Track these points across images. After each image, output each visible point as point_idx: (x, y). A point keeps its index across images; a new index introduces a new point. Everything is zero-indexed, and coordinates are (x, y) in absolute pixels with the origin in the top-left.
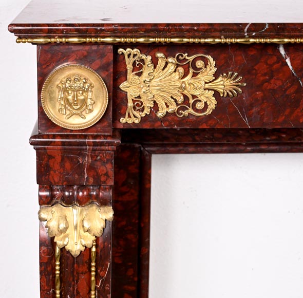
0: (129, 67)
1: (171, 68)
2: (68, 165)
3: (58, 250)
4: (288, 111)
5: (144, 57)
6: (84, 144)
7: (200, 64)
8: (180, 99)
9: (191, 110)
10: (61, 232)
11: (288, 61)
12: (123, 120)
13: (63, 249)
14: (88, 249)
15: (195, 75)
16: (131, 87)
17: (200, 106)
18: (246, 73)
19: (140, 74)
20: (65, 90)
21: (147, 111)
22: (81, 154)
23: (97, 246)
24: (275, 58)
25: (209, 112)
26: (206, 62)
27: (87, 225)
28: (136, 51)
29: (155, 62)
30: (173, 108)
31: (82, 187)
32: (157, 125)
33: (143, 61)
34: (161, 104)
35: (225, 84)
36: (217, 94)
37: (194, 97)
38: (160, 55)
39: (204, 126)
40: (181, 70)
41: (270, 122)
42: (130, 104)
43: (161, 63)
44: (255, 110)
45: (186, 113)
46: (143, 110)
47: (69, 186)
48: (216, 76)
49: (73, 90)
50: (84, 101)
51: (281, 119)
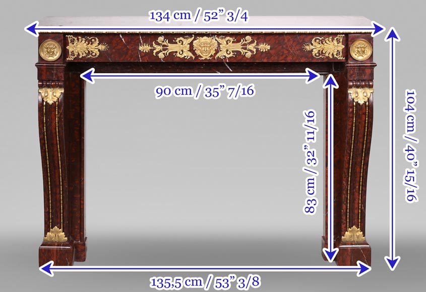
0: (70, 41)
1: (83, 42)
2: (48, 73)
3: (45, 103)
4: (124, 56)
5: (74, 38)
6: (53, 66)
7: (93, 40)
8: (87, 52)
9: (90, 56)
10: (46, 96)
11: (123, 39)
12: (67, 59)
13: (46, 102)
14: (55, 103)
15: (91, 44)
16: (70, 48)
17: (94, 54)
18: (109, 43)
19: (73, 44)
20: (47, 48)
21: (76, 56)
22: (52, 69)
23: (58, 102)
24: (118, 39)
25: (97, 56)
26: (95, 40)
27: (54, 94)
28: (71, 36)
29: (78, 39)
30: (85, 55)
31: (53, 81)
32: (79, 61)
33: (74, 39)
34: (81, 54)
35: (102, 47)
36: (99, 50)
37: (92, 51)
38: (80, 37)
39: (96, 61)
40: (87, 42)
41: (118, 60)
42: (70, 53)
43: (80, 40)
44: (112, 56)
45: (89, 57)
46: (74, 56)
47: (49, 81)
48: (99, 44)
49: (50, 48)
50: (54, 52)
51: (122, 59)
